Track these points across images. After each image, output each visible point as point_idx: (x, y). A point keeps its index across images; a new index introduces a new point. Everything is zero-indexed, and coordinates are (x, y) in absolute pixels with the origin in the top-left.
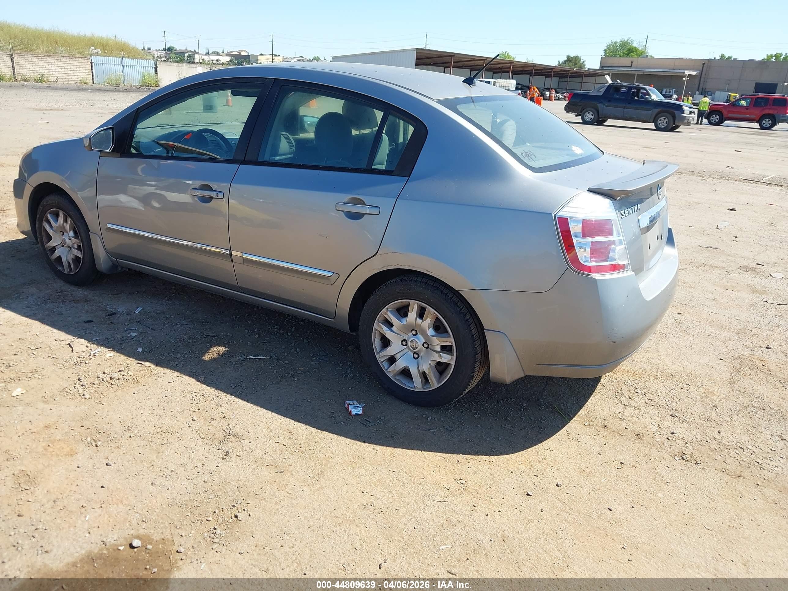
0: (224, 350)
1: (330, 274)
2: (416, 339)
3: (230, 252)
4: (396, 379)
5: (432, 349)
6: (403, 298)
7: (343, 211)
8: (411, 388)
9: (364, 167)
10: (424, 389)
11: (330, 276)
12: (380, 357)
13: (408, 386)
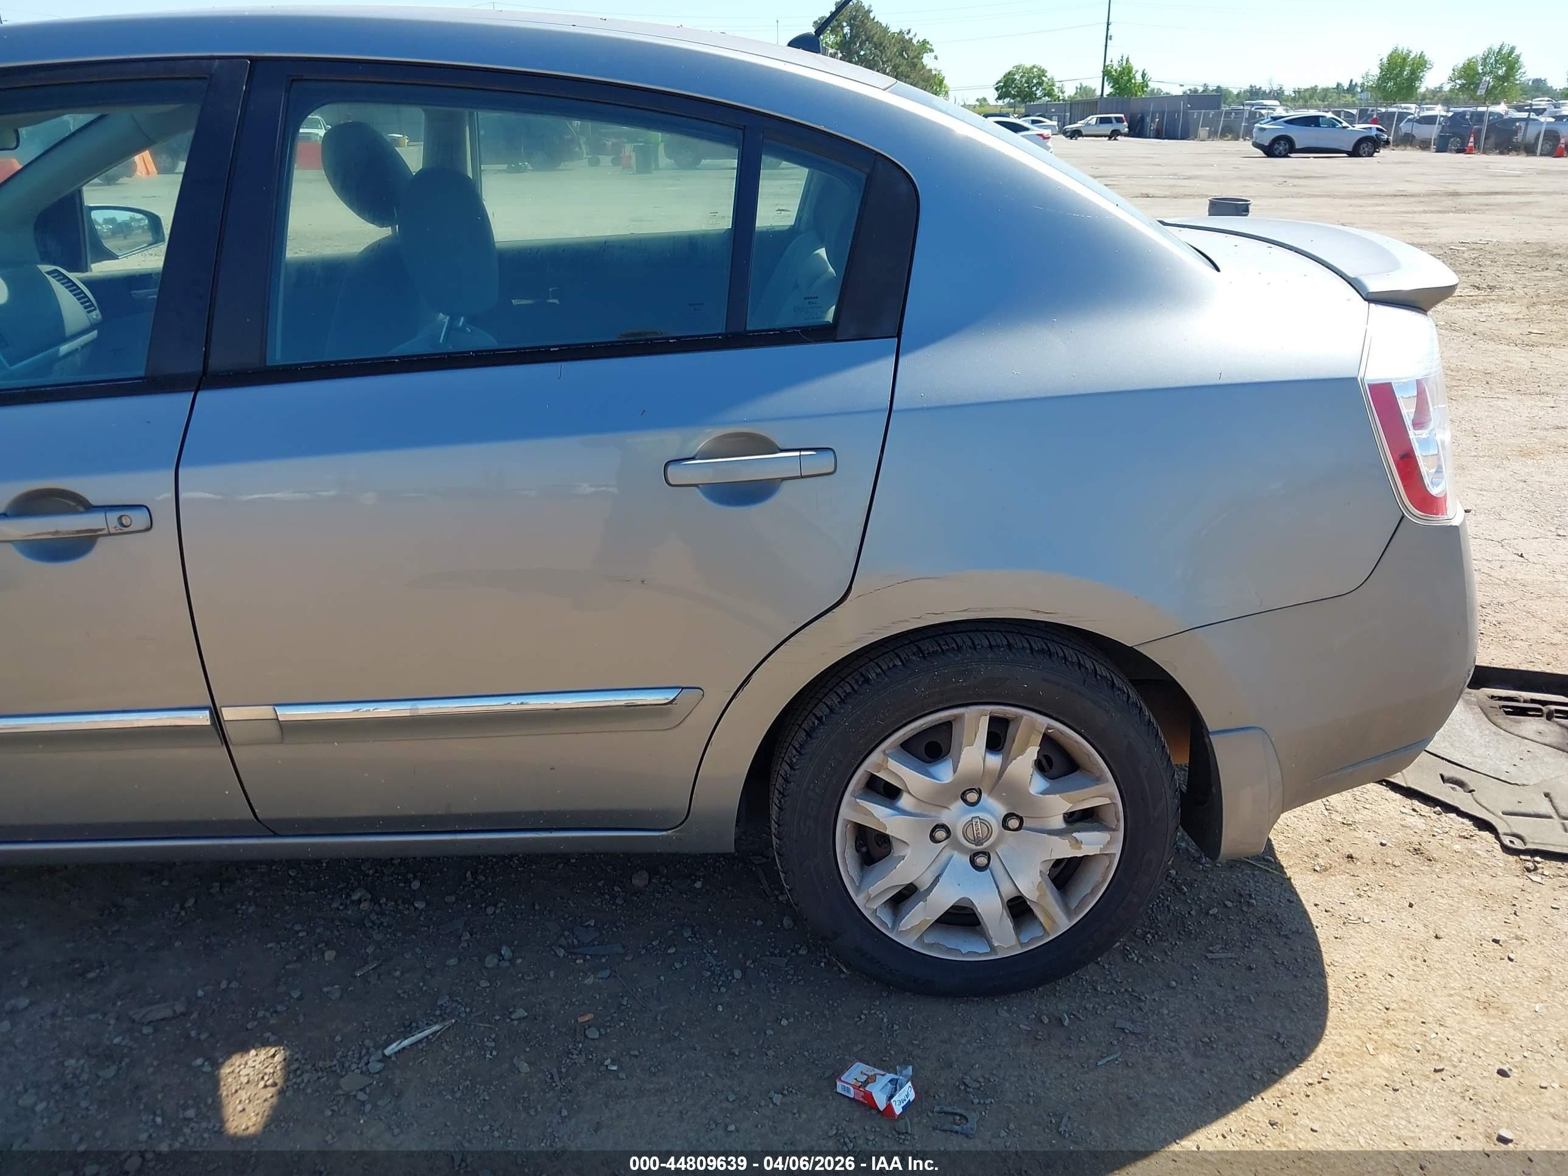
0: (278, 1058)
1: (670, 695)
2: (981, 815)
3: (216, 715)
4: (930, 946)
5: (1039, 827)
6: (941, 706)
7: (696, 485)
8: (980, 955)
9: (718, 326)
10: (1022, 945)
11: (671, 702)
12: (869, 899)
13: (970, 953)
